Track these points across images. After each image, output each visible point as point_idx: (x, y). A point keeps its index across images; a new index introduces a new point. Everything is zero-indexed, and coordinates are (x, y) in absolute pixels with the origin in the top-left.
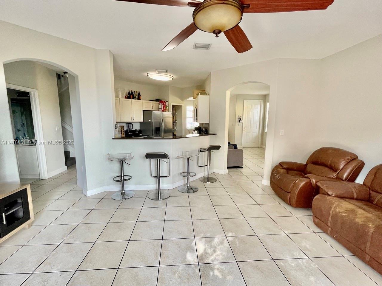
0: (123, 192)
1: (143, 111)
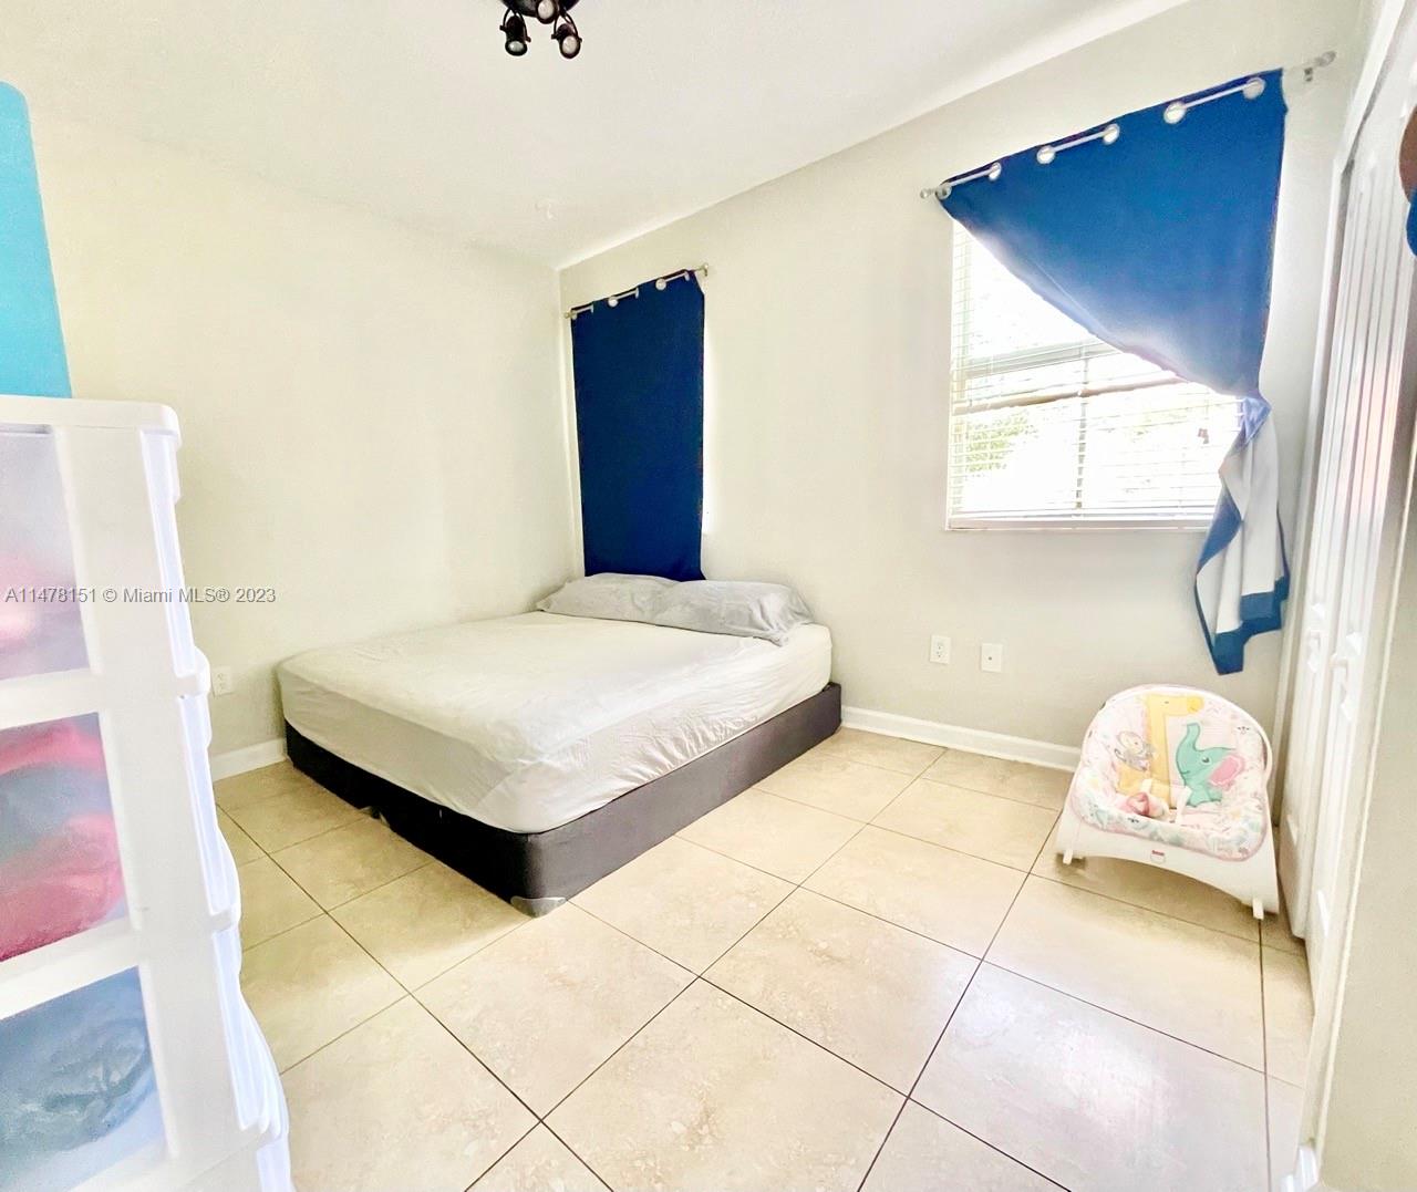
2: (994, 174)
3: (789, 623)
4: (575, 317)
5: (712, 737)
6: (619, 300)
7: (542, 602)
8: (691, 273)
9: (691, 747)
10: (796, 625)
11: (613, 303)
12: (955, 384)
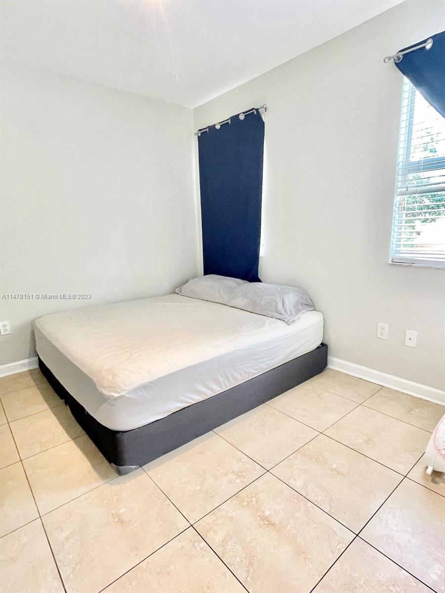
2: (429, 46)
3: (298, 311)
4: (199, 135)
5: (239, 377)
6: (221, 126)
7: (178, 289)
8: (257, 110)
9: (224, 383)
10: (303, 311)
11: (218, 127)
12: (400, 177)
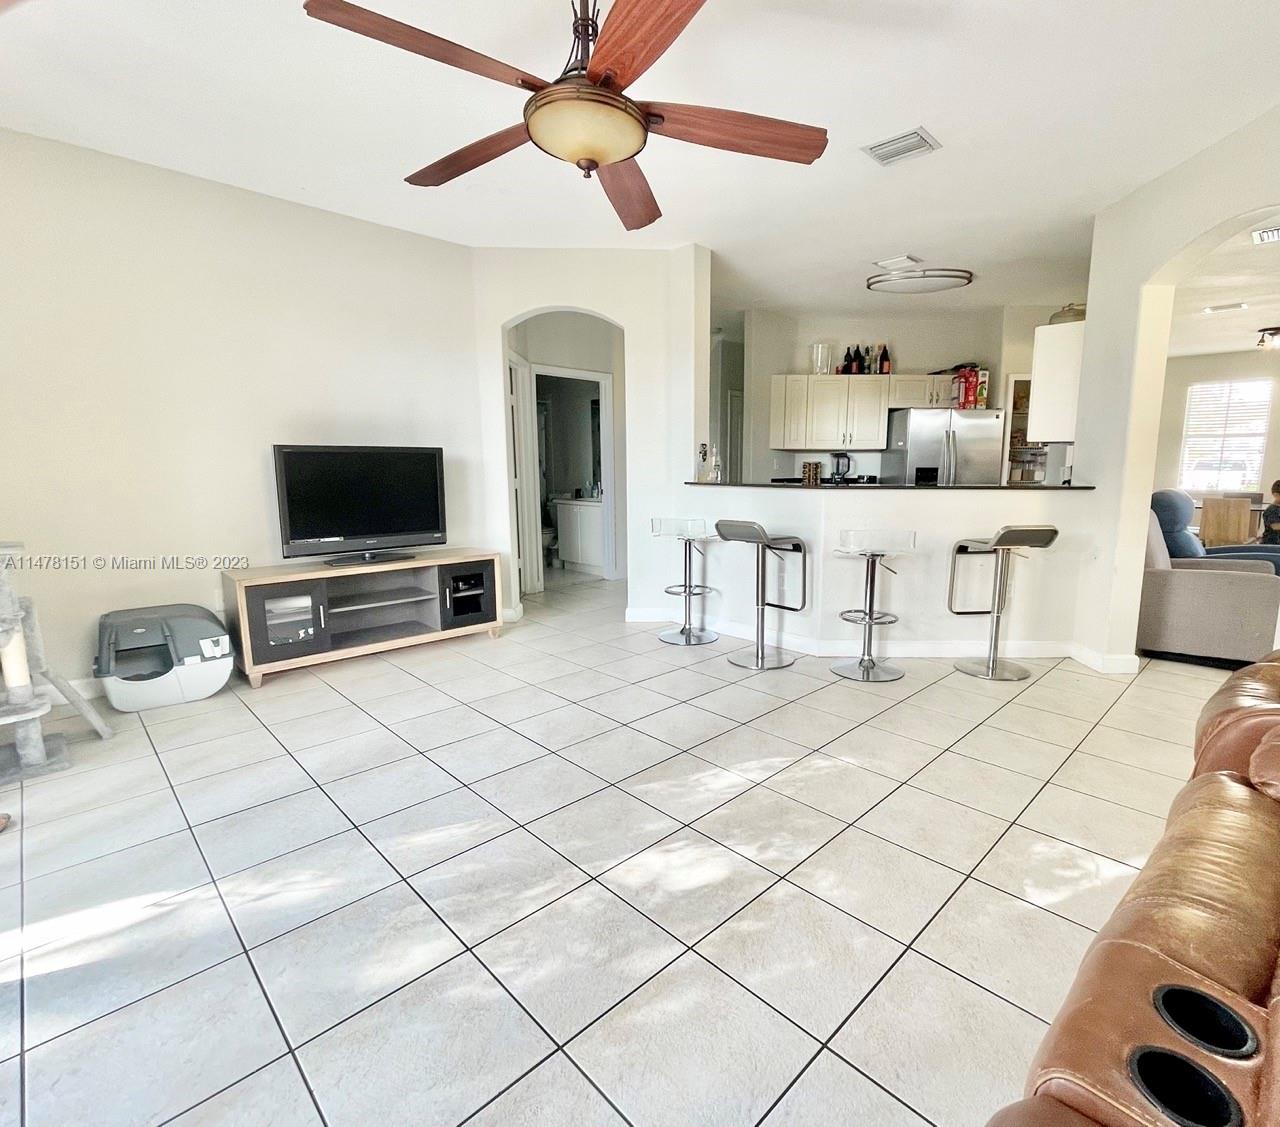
0: (687, 627)
1: (891, 411)
